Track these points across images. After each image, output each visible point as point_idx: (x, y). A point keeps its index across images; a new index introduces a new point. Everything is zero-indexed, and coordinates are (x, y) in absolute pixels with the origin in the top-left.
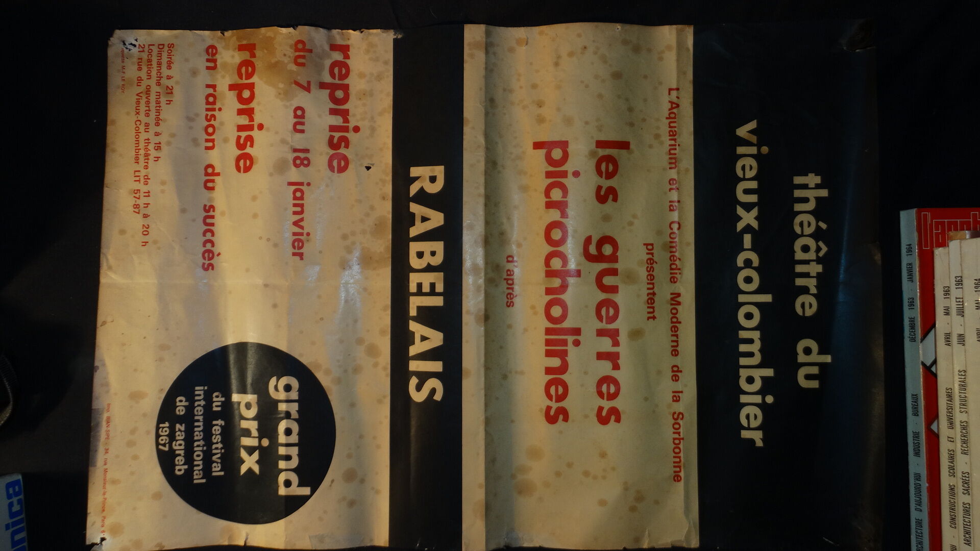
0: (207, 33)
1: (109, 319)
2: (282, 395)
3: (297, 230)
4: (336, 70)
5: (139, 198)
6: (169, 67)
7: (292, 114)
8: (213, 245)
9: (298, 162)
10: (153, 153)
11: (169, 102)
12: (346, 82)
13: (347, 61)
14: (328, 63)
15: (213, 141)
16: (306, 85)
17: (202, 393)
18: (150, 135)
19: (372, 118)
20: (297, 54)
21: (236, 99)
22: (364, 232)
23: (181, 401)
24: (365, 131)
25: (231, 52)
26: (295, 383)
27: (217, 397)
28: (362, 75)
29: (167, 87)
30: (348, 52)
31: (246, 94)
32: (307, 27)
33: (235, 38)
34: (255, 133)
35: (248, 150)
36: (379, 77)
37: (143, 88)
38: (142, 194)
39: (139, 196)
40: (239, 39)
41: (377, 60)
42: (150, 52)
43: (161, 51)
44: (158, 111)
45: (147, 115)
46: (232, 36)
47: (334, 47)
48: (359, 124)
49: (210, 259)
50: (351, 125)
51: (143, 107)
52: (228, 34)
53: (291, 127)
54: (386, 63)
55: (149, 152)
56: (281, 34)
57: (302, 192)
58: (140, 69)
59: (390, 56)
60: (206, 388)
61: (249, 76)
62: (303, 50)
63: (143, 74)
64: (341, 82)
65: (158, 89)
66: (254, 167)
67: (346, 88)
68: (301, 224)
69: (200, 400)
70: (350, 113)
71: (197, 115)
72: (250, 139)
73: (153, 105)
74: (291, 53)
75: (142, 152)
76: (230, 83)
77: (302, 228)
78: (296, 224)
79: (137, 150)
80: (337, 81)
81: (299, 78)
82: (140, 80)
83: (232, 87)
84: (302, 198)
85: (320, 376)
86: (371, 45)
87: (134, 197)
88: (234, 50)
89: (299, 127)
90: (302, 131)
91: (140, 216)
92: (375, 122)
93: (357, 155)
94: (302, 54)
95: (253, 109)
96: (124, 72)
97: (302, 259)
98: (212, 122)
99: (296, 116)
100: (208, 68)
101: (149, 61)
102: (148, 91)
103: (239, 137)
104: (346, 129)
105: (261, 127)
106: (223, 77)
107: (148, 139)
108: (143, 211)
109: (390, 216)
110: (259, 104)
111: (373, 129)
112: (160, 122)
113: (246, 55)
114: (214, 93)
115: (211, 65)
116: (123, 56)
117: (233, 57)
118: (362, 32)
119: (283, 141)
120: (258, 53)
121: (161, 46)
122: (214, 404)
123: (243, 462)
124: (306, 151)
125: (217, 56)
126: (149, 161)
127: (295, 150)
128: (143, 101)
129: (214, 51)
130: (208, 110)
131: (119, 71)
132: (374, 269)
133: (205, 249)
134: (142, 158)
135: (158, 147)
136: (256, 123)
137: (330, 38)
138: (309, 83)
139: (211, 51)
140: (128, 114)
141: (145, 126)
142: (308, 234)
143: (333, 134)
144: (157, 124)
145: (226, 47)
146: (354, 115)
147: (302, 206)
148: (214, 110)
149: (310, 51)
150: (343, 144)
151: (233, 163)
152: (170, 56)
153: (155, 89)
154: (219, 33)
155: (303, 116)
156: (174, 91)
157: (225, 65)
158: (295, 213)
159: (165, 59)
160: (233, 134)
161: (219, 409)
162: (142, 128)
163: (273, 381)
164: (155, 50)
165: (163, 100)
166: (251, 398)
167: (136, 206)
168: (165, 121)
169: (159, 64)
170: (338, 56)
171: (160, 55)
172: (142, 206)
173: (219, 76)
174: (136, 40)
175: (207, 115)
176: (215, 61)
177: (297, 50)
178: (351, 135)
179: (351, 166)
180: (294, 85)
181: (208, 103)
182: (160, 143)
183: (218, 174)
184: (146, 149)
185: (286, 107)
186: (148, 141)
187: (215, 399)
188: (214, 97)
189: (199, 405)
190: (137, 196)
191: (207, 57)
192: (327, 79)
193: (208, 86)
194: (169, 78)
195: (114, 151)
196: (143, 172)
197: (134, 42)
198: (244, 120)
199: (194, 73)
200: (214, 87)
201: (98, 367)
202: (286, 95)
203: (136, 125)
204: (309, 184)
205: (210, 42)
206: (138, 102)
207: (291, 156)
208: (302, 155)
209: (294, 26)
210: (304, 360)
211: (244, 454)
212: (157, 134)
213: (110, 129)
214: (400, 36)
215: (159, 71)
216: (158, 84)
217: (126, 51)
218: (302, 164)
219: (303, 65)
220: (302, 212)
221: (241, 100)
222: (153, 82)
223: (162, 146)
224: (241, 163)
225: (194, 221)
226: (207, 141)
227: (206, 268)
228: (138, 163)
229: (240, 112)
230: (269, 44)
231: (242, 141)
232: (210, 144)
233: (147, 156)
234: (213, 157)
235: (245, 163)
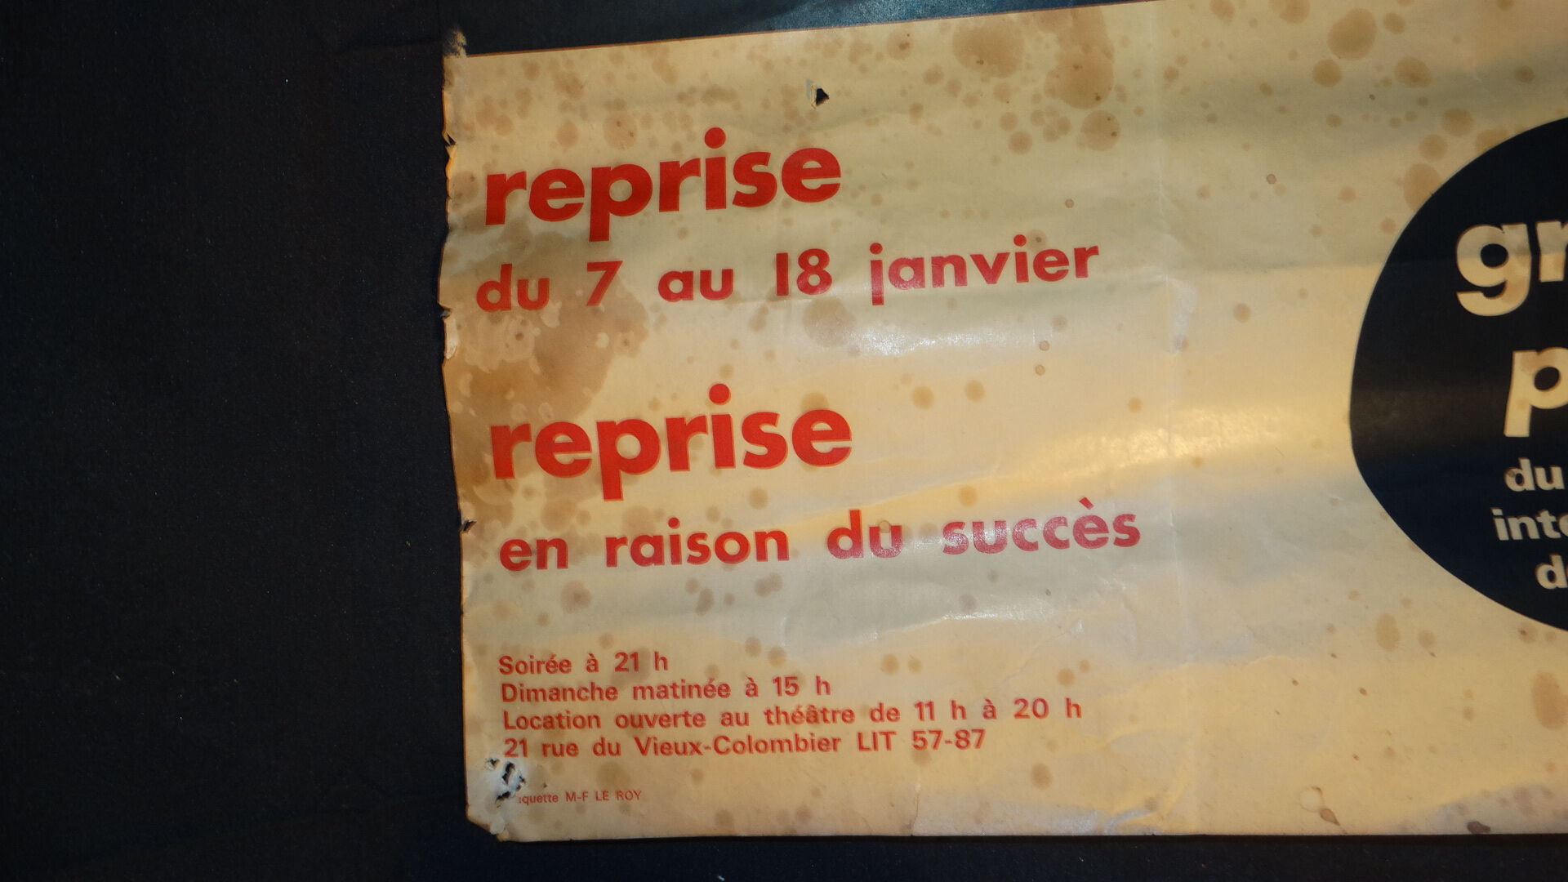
0: (468, 569)
1: (1312, 800)
2: (1517, 272)
3: (1010, 268)
4: (555, 203)
5: (939, 733)
6: (564, 666)
7: (681, 304)
8: (1061, 521)
9: (814, 280)
10: (807, 697)
11: (661, 661)
12: (586, 177)
13: (530, 178)
14: (537, 226)
15: (761, 538)
16: (599, 274)
17: (1514, 523)
18: (754, 708)
19: (681, 97)
20: (514, 302)
21: (644, 478)
22: (1003, 95)
23: (1551, 576)
24: (719, 114)
25: (517, 500)
26: (1475, 239)
27: (1520, 479)
28: (568, 136)
29: (618, 668)
30: (508, 178)
31: (629, 446)
32: (443, 282)
33: (479, 491)
34: (737, 410)
35: (784, 428)
36: (571, 87)
37: (624, 737)
38: (927, 725)
39: (931, 732)
40: (479, 477)
41: (524, 96)
42: (527, 722)
43: (522, 691)
44: (688, 690)
45: (699, 720)
46: (474, 499)
47: (495, 214)
48: (700, 129)
49: (1102, 526)
50: (703, 152)
51: (679, 734)
52: (468, 511)
53: (718, 305)
54: (532, 71)
55: (803, 710)
56: (462, 350)
57: (899, 263)
58: (572, 749)
59: (512, 62)
60: (1497, 512)
61: (579, 440)
62: (503, 287)
63: (586, 739)
64: (588, 191)
65: (625, 694)
66: (833, 407)
67: (603, 177)
68: (990, 261)
69: (1540, 526)
70: (670, 157)
71: (692, 585)
72: (755, 425)
73: (669, 706)
74: (512, 320)
75: (804, 730)
76: (600, 495)
77: (1001, 258)
78: (991, 272)
79: (798, 744)
80: (586, 200)
81: (580, 293)
82: (602, 748)
83: (612, 491)
84: (917, 264)
85: (1447, 167)
86: (487, 114)
87: (935, 746)
88: (510, 489)
89: (716, 285)
90: (728, 275)
91: (988, 725)
92: (693, 90)
93: (787, 129)
94: (514, 290)
95: (673, 423)
96: (584, 795)
97: (1094, 251)
98: (710, 542)
99: (686, 294)
100: (562, 562)
101: (549, 722)
102: (632, 722)
103: (752, 460)
104: (716, 167)
105: (719, 394)
106: (584, 517)
107: (768, 713)
108: (975, 719)
109: (955, 22)
110: (654, 405)
111: (713, 94)
112: (715, 683)
113: (524, 453)
114: (629, 543)
115: (552, 554)
116: (539, 799)
117: (529, 493)
118: (452, 142)
119: (759, 323)
120: (515, 419)
121: (509, 693)
122: (1544, 485)
124: (782, 261)
125: (530, 538)
126: (830, 707)
127: (782, 289)
128: (660, 734)
129: (516, 548)
130: (676, 559)
131: (581, 810)
132: (1109, 55)
133: (1073, 542)
134: (824, 730)
135: (790, 684)
136: (709, 410)
137: (470, 225)
138: (592, 267)
139: (515, 556)
140: (697, 776)
141: (731, 724)
142: (1020, 240)
143: (730, 194)
144: (724, 690)
145: (505, 513)
146: (677, 147)
147: (939, 263)
148: (675, 540)
149: (506, 269)
150: (758, 168)
151: (822, 471)
152: (533, 667)
153: (625, 703)
154: (467, 537)
155: (686, 277)
156: (628, 651)
157: (553, 515)
158: (961, 277)
159: (543, 680)
160: (742, 477)
161: (1557, 472)
162: (737, 733)
163: (1473, 303)
164: (519, 708)
165: (655, 678)
166: (1524, 366)
167: (962, 740)
168: (712, 670)
169: (557, 694)
170: (518, 203)
171: (532, 695)
172: (960, 724)
173: (582, 531)
174: (494, 762)
175: (692, 559)
176: (543, 545)
177: (504, 305)
178: (732, 152)
179: (819, 142)
180: (601, 306)
181: (657, 559)
182: (777, 680)
183: (855, 516)
184: (794, 718)
185: (662, 320)
186: (772, 715)
187: (1528, 485)
188: (641, 540)
189: (1556, 527)
190: (931, 738)
191: (533, 567)
192: (581, 222)
193: (611, 560)
194: (593, 665)
195: (804, 814)
196: (863, 724)
197: (500, 770)
198: (702, 447)
199: (577, 598)
200: (612, 544)
201: (1470, 826)
202: (628, 325)
203: (728, 750)
204: (876, 248)
205: (493, 563)
206: (665, 749)
207: (799, 301)
208: (794, 271)
209: (437, 315)
210: (1403, 216)
212: (752, 690)
213: (743, 827)
214: (461, 39)
215: (576, 694)
216: (611, 693)
217: (525, 790)
218: (819, 270)
219: (544, 285)
220: (959, 264)
221: (643, 463)
222: (607, 710)
223: (783, 673)
224: (822, 447)
225: (993, 576)
226: (762, 555)
227: (1130, 537)
228: (835, 741)
229: (680, 461)
230: (491, 387)
231: (760, 450)
232: (772, 545)
233: (815, 716)
234: (806, 535)
235: (823, 436)
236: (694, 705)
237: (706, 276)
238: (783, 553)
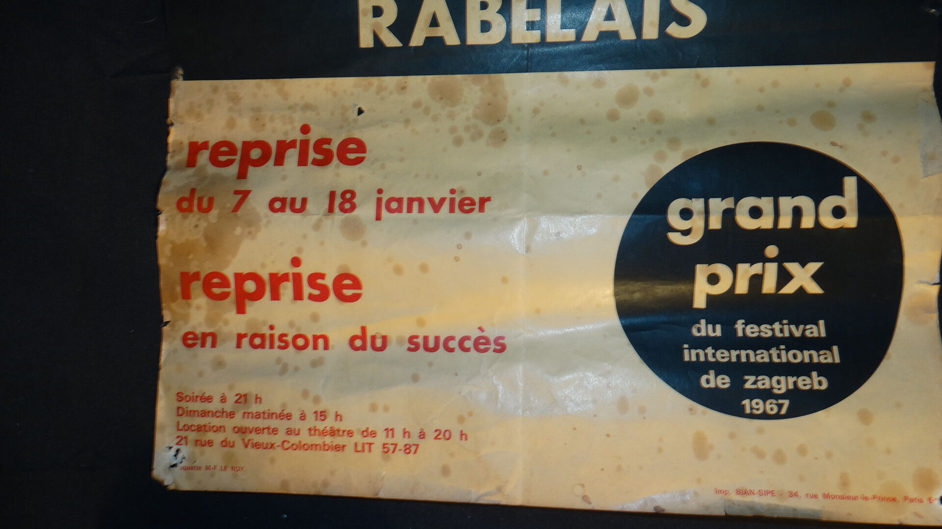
0: (165, 347)
1: (579, 491)
2: (697, 223)
3: (446, 206)
4: (222, 158)
5: (396, 445)
6: (209, 399)
7: (279, 214)
8: (467, 338)
9: (347, 206)
10: (330, 423)
11: (258, 399)
12: (239, 146)
13: (211, 144)
14: (212, 169)
15: (316, 338)
16: (239, 196)
17: (694, 352)
18: (303, 426)
19: (290, 108)
20: (195, 208)
21: (257, 303)
22: (451, 116)
23: (708, 381)
24: (308, 118)
25: (193, 311)
26: (678, 204)
27: (699, 330)
28: (231, 124)
29: (236, 402)
30: (200, 144)
31: (250, 286)
32: (161, 196)
33: (173, 305)
34: (305, 271)
35: (329, 282)
36: (235, 99)
38: (390, 441)
39: (392, 444)
40: (174, 299)
41: (210, 102)
42: (188, 428)
43: (187, 412)
44: (271, 415)
45: (275, 431)
46: (170, 309)
47: (191, 162)
48: (298, 125)
49: (488, 342)
50: (298, 136)
51: (264, 438)
52: (167, 316)
53: (297, 216)
54: (215, 90)
55: (328, 429)
56: (167, 232)
57: (390, 200)
58: (210, 443)
59: (206, 85)
60: (686, 346)
61: (225, 282)
62: (190, 200)
63: (218, 438)
64: (239, 153)
65: (239, 415)
66: (353, 272)
67: (248, 146)
68: (437, 201)
69: (706, 355)
70: (282, 138)
71: (279, 361)
72: (314, 278)
73: (260, 423)
74: (194, 218)
75: (328, 440)
76: (234, 311)
77: (443, 200)
78: (436, 208)
79: (325, 447)
80: (238, 157)
81: (228, 205)
82: (225, 443)
83: (241, 310)
84: (399, 201)
85: (666, 168)
86: (191, 110)
87: (393, 452)
88: (189, 306)
89: (298, 206)
90: (304, 201)
91: (421, 442)
92: (296, 105)
93: (341, 127)
94: (196, 202)
95: (273, 276)
96: (215, 468)
97: (489, 199)
98: (289, 339)
99: (282, 210)
100: (214, 345)
101: (200, 429)
102: (241, 431)
103: (312, 297)
104: (305, 144)
105: (296, 262)
106: (226, 323)
107: (310, 430)
108: (414, 439)
109: (429, 78)
110: (263, 266)
111: (307, 107)
112: (285, 412)
113: (196, 287)
114: (249, 336)
115: (209, 340)
116: (191, 468)
117: (198, 308)
118: (172, 124)
119: (317, 227)
120: (193, 269)
121: (181, 412)
122: (711, 334)
123: (801, 290)
124: (332, 195)
125: (199, 331)
126: (342, 428)
127: (331, 210)
128: (256, 438)
129: (191, 336)
130: (272, 347)
131: (212, 475)
132: (506, 99)
133: (473, 350)
134: (338, 441)
135: (322, 415)
136: (292, 270)
137: (178, 168)
138: (237, 192)
139: (191, 340)
140: (272, 461)
141: (291, 434)
142: (453, 191)
143: (310, 159)
144: (289, 416)
145: (186, 318)
146: (286, 133)
147: (411, 201)
148: (272, 336)
149: (193, 191)
150: (325, 146)
151: (348, 305)
152: (193, 399)
153: (238, 420)
154: (165, 329)
155: (283, 200)
156: (243, 393)
157: (210, 321)
158: (421, 210)
159: (198, 406)
160: (307, 306)
161: (718, 327)
162: (294, 439)
163: (676, 238)
164: (185, 420)
165: (254, 408)
166: (702, 271)
167: (407, 449)
169: (204, 414)
170: (203, 157)
171: (191, 413)
172: (407, 441)
173: (226, 329)
174: (170, 448)
175: (280, 347)
176: (205, 335)
177: (190, 210)
178: (313, 137)
179: (357, 135)
180: (239, 213)
181: (262, 346)
182: (316, 412)
183: (363, 329)
184: (323, 433)
185: (269, 222)
186: (312, 431)
187: (703, 333)
188: (255, 336)
189: (714, 355)
190: (392, 448)
191: (198, 346)
192: (234, 169)
193: (239, 346)
194: (223, 400)
195: (325, 484)
196: (357, 438)
197: (173, 452)
198: (287, 289)
199: (219, 364)
200: (240, 337)
201: (655, 508)
202: (252, 224)
203: (288, 448)
204: (380, 191)
205: (178, 343)
206: (257, 446)
207: (338, 216)
208: (338, 201)
209: (157, 212)
210: (642, 192)
211: (790, 289)
212: (303, 417)
213: (293, 490)
214: (181, 72)
215: (214, 414)
216: (231, 415)
217: (185, 464)
218: (350, 201)
219: (211, 200)
220: (421, 201)
221: (257, 296)
222: (229, 423)
223: (319, 408)
224: (348, 292)
225: (430, 364)
226: (315, 347)
227: (501, 348)
228: (344, 446)
229: (275, 296)
230: (181, 251)
231: (316, 292)
232: (321, 342)
233: (333, 433)
234: (339, 338)
235: (348, 287)
236: (273, 423)
237: (293, 200)
238: (326, 347)
